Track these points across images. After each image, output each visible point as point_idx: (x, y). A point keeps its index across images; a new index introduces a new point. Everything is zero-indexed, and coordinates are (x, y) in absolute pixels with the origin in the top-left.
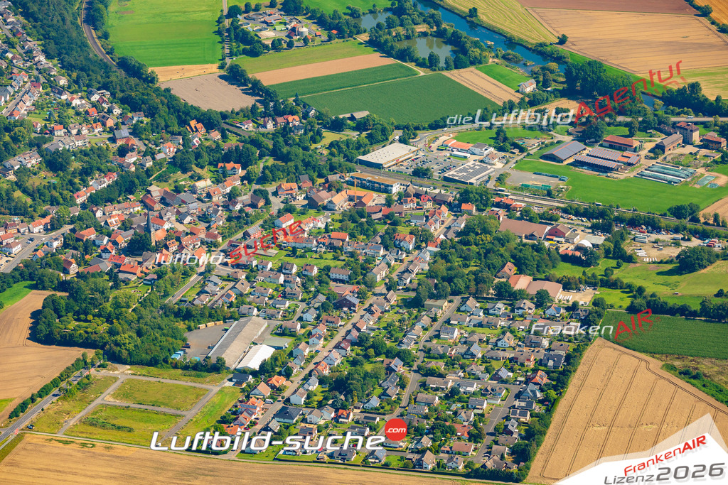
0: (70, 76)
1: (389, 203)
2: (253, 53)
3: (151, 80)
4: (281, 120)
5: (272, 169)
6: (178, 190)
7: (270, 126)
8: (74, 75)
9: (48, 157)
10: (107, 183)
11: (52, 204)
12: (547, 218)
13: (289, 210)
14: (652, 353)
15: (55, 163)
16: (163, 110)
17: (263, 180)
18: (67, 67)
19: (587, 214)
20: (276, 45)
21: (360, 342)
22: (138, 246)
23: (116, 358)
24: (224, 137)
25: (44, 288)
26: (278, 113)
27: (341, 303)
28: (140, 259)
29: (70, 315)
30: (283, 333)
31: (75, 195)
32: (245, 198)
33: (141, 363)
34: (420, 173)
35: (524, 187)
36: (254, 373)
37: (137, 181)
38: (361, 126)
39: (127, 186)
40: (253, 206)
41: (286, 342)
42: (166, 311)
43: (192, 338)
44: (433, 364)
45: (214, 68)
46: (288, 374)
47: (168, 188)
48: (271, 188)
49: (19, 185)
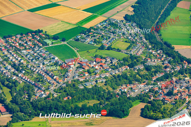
0: (152, 45)
3: (173, 48)
6: (180, 79)
8: (153, 45)
9: (146, 67)
10: (161, 75)
11: (146, 80)
15: (148, 68)
16: (177, 57)
18: (151, 43)
22: (170, 94)
25: (144, 102)
28: (170, 97)
29: (151, 111)
31: (153, 78)
37: (169, 76)
39: (167, 77)
45: (190, 47)
47: (178, 78)
49: (138, 73)
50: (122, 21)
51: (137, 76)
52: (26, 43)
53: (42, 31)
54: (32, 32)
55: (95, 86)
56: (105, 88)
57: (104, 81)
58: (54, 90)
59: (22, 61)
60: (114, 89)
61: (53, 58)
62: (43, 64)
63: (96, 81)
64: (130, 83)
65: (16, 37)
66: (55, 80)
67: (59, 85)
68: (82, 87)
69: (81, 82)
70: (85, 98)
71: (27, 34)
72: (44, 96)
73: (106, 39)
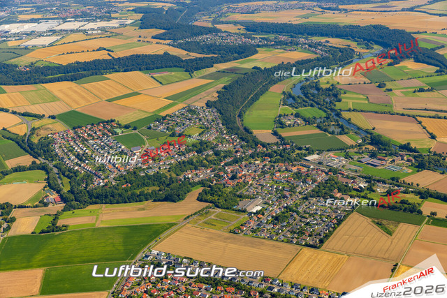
1: (308, 170)
2: (283, 128)
3: (251, 133)
4: (284, 146)
5: (278, 159)
6: (250, 163)
7: (281, 147)
8: (229, 130)
10: (231, 160)
11: (214, 165)
12: (353, 178)
13: (279, 171)
14: (370, 217)
15: (217, 154)
16: (251, 141)
17: (275, 162)
18: (227, 128)
19: (365, 178)
20: (289, 126)
21: (286, 207)
22: (234, 178)
23: (218, 207)
24: (267, 150)
25: (204, 187)
26: (285, 144)
27: (285, 197)
28: (233, 181)
29: (209, 194)
30: (266, 203)
31: (221, 163)
32: (268, 167)
33: (224, 208)
34: (320, 163)
35: (350, 169)
36: (254, 214)
37: (239, 160)
38: (307, 149)
39: (236, 161)
40: (270, 169)
41: (266, 206)
42: (235, 195)
43: (240, 203)
44: (305, 215)
45: (270, 131)
46: (263, 214)
47: (247, 162)
48: (276, 165)
49: (205, 159)
50: (203, 107)
51: (205, 161)
52: (95, 133)
53: (114, 120)
54: (103, 122)
55: (158, 172)
56: (168, 175)
57: (168, 167)
58: (114, 179)
59: (87, 151)
60: (177, 175)
61: (120, 147)
62: (109, 153)
63: (160, 168)
64: (196, 168)
65: (87, 128)
66: (117, 168)
67: (120, 173)
68: (143, 174)
69: (144, 169)
70: (144, 185)
71: (98, 124)
72: (102, 184)
73: (180, 126)
